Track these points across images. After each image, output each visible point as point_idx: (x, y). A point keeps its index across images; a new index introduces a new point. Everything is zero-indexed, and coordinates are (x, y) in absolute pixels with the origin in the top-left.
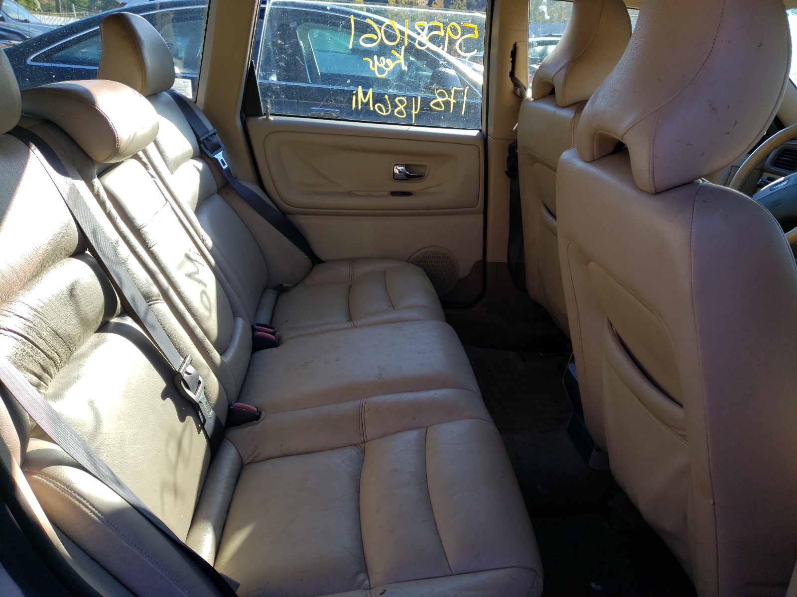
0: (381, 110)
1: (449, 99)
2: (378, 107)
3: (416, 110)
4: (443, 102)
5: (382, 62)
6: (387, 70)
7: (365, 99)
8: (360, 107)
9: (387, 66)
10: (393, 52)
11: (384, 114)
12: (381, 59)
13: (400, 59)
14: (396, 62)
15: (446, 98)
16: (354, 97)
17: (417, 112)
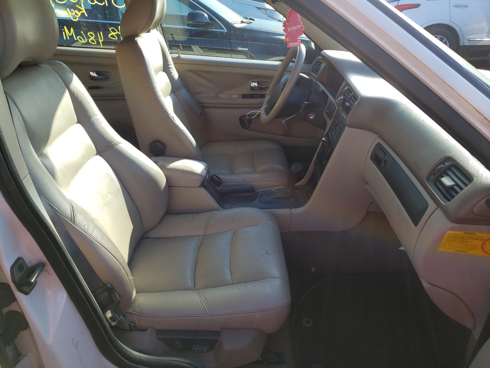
0: (81, 39)
1: (118, 33)
2: (79, 38)
3: (101, 39)
4: (116, 35)
5: (73, 12)
6: (78, 16)
7: (70, 34)
8: (68, 38)
9: (76, 14)
10: (77, 6)
11: (84, 42)
12: (71, 10)
13: (82, 10)
14: (81, 12)
15: (117, 33)
16: (64, 32)
17: (102, 41)
